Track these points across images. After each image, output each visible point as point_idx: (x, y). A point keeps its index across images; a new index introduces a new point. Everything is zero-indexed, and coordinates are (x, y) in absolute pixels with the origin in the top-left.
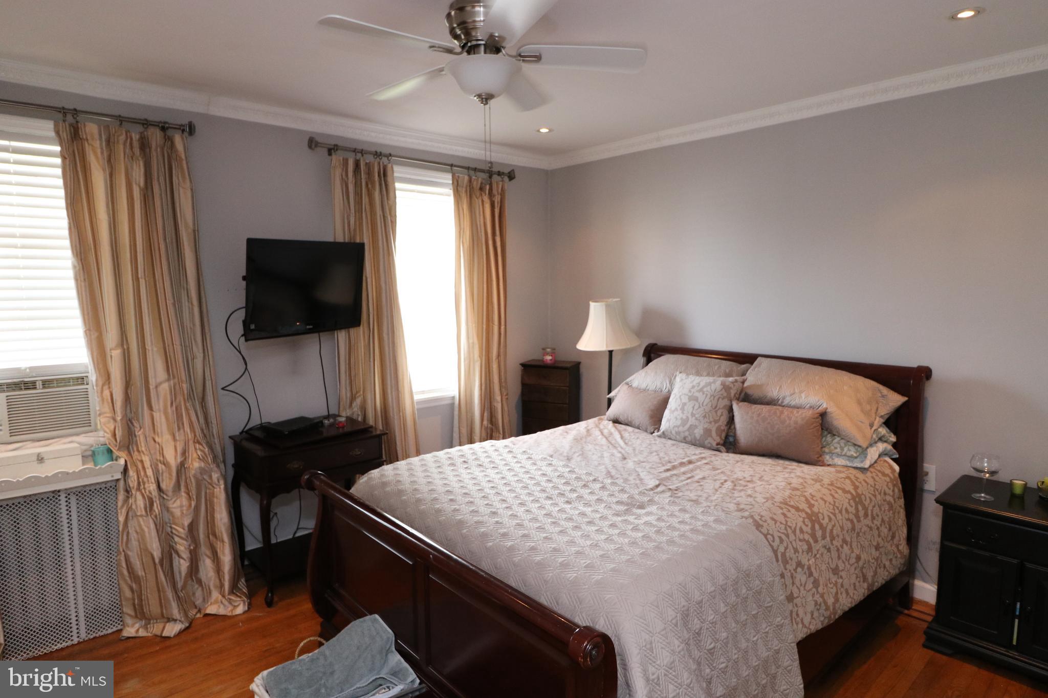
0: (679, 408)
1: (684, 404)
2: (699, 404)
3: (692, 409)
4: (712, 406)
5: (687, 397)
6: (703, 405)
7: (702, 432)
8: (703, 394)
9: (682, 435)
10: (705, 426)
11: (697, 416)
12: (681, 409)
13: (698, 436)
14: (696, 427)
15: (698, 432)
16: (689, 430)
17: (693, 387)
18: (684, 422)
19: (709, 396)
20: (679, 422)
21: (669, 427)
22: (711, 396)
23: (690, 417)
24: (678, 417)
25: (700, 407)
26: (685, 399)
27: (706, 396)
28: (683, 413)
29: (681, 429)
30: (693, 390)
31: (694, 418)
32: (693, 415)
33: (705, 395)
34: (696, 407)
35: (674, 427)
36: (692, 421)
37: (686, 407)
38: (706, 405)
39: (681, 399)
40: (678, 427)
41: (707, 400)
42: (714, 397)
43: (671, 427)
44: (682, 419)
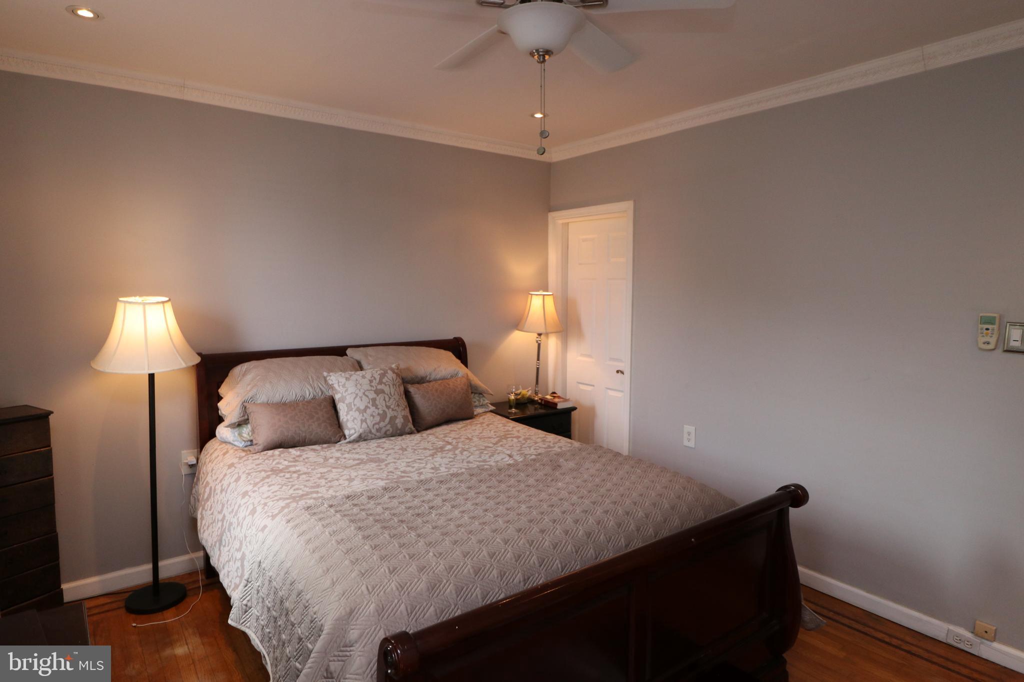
0: (370, 405)
1: (374, 400)
2: (388, 395)
3: (384, 401)
4: (398, 395)
5: (372, 392)
6: (391, 395)
7: (402, 420)
8: (386, 385)
9: (384, 430)
10: (403, 414)
11: (392, 407)
12: (373, 405)
13: (399, 426)
14: (396, 417)
15: (399, 422)
16: (390, 423)
17: (371, 381)
18: (383, 416)
19: (391, 386)
20: (378, 419)
21: (368, 427)
22: (393, 385)
23: (387, 410)
24: (374, 414)
25: (390, 398)
26: (372, 395)
27: (390, 387)
28: (377, 408)
29: (382, 424)
30: (373, 384)
31: (390, 410)
32: (388, 407)
33: (388, 386)
34: (387, 399)
35: (374, 425)
36: (390, 413)
37: (377, 402)
38: (394, 394)
39: (367, 396)
40: (378, 423)
41: (392, 390)
42: (396, 385)
43: (371, 427)
44: (379, 414)
